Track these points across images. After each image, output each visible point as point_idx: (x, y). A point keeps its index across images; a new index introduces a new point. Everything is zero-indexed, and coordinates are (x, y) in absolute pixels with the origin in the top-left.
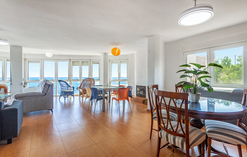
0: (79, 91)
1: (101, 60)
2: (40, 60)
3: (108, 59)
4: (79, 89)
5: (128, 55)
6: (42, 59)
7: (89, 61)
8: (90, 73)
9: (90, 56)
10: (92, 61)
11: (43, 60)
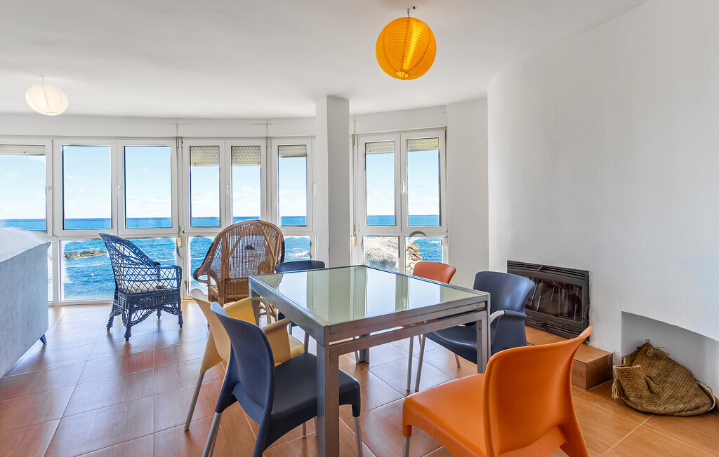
0: (209, 286)
1: (314, 137)
2: (48, 143)
3: (351, 132)
4: (204, 277)
5: (444, 106)
6: (53, 138)
7: (262, 143)
8: (269, 196)
9: (267, 121)
10: (275, 144)
11: (58, 143)
